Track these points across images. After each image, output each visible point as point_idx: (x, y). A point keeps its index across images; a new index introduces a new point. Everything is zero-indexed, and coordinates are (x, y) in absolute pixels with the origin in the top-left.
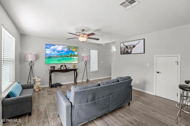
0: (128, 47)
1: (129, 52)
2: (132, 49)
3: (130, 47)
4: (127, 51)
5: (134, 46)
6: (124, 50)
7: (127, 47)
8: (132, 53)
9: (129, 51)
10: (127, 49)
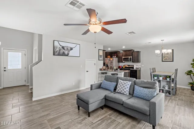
0: (65, 48)
1: (66, 54)
2: (69, 51)
3: (68, 49)
4: (64, 53)
5: (71, 49)
6: (60, 50)
7: (63, 48)
8: (69, 55)
9: (66, 52)
10: (64, 50)
